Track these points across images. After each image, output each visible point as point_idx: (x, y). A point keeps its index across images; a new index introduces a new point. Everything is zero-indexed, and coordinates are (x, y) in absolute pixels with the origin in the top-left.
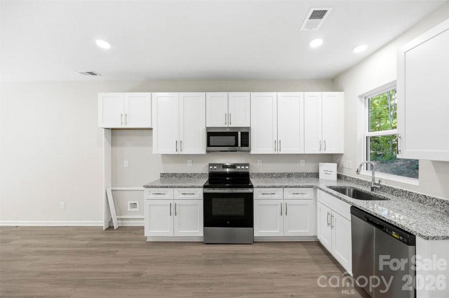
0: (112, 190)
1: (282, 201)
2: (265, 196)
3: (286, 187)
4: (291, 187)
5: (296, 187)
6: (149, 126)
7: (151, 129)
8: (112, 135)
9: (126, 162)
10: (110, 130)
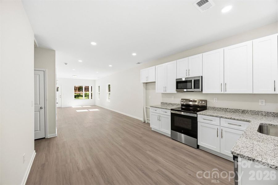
0: (146, 108)
1: (219, 127)
2: (205, 121)
3: (222, 117)
4: (226, 118)
5: (231, 119)
6: (154, 81)
7: (155, 82)
8: (146, 85)
9: (150, 96)
10: (145, 84)
